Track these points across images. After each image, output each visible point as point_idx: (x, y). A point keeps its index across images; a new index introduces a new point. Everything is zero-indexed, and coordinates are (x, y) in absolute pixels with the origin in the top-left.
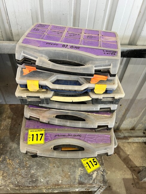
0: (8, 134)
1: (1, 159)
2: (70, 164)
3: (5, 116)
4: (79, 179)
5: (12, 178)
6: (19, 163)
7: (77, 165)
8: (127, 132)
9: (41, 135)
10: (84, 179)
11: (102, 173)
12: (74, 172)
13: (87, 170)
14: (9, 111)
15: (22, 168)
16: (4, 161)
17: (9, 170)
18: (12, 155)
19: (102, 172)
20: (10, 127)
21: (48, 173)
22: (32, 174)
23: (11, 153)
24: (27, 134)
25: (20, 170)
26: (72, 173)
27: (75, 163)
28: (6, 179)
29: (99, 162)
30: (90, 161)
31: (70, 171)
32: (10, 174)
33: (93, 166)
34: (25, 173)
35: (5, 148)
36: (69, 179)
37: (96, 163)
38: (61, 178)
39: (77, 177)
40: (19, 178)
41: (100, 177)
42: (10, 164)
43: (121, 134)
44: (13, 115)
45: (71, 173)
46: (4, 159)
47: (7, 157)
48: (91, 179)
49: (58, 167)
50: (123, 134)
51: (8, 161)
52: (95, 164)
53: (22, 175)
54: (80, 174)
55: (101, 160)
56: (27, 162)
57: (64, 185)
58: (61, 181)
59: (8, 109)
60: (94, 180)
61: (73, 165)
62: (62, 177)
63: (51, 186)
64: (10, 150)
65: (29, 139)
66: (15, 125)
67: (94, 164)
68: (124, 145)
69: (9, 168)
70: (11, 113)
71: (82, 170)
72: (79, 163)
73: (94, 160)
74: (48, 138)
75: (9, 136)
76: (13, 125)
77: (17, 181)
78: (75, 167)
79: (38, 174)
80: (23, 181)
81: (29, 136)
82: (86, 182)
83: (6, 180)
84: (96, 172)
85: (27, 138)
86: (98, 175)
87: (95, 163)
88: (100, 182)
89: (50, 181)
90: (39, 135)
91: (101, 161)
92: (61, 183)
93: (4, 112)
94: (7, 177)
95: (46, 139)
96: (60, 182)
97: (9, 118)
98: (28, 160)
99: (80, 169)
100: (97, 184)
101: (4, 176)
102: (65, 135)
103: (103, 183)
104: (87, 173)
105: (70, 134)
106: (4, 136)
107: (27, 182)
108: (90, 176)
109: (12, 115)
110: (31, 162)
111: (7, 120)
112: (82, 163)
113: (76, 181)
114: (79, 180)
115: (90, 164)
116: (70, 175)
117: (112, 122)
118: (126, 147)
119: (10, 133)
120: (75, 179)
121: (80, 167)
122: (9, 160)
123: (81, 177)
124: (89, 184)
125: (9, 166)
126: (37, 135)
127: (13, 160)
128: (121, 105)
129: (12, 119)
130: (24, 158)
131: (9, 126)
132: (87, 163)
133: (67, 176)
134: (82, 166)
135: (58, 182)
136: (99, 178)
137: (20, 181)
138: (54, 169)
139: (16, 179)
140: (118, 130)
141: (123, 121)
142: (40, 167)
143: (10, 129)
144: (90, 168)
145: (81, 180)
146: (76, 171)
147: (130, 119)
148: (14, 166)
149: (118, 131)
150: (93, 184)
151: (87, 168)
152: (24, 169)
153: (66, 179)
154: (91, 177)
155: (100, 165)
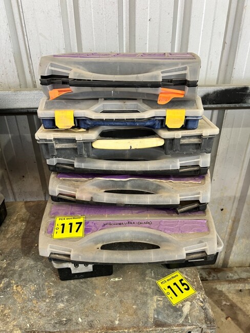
0: (19, 245)
1: (2, 285)
2: (136, 290)
3: (15, 218)
4: (156, 316)
5: (20, 318)
6: (36, 291)
7: (150, 291)
8: (245, 271)
9: (79, 225)
10: (165, 315)
11: (202, 305)
12: (145, 304)
13: (170, 299)
14: (24, 210)
15: (40, 300)
16: (7, 287)
17: (14, 303)
18: (23, 277)
19: (202, 302)
20: (24, 233)
21: (92, 307)
22: (61, 309)
23: (21, 275)
24: (53, 224)
25: (37, 303)
26: (140, 306)
27: (145, 288)
28: (8, 320)
29: (193, 285)
30: (175, 284)
31: (135, 301)
32: (17, 311)
33: (182, 292)
34: (47, 308)
35: (11, 267)
36: (135, 316)
37: (187, 288)
38: (118, 315)
39: (152, 314)
40: (34, 318)
41: (199, 311)
42: (18, 292)
43: (232, 275)
44: (30, 215)
45: (138, 305)
46: (8, 285)
47: (14, 282)
48: (181, 316)
49: (112, 296)
50: (236, 274)
51: (15, 288)
52: (185, 289)
53: (40, 312)
54: (157, 306)
55: (196, 281)
56: (51, 289)
57: (126, 329)
58: (119, 320)
59: (21, 208)
60: (186, 318)
61: (140, 292)
62: (120, 313)
63: (98, 330)
64: (21, 270)
65: (56, 231)
66: (32, 230)
67: (182, 288)
68: (243, 301)
69: (15, 301)
70: (27, 213)
71: (159, 300)
72: (152, 287)
73: (183, 282)
74: (91, 229)
75: (20, 247)
76: (28, 230)
77: (29, 322)
78: (146, 294)
79: (73, 309)
80: (42, 322)
81: (56, 226)
82: (170, 321)
83: (8, 322)
84: (189, 303)
85: (52, 229)
86: (194, 307)
87: (185, 287)
88: (200, 321)
89: (96, 322)
90: (74, 224)
91: (196, 283)
92: (119, 324)
93: (14, 212)
94: (9, 315)
95: (87, 231)
96: (117, 322)
97: (22, 220)
98: (53, 286)
99: (155, 298)
100: (192, 325)
101: (5, 315)
102: (123, 224)
103: (206, 323)
104: (170, 306)
105: (131, 221)
106: (10, 247)
107: (50, 323)
108: (177, 310)
109: (28, 217)
110: (59, 288)
111: (19, 224)
112: (159, 288)
113: (150, 320)
114: (154, 318)
115: (174, 288)
116: (136, 309)
117: (206, 191)
118: (247, 304)
119: (22, 244)
120: (148, 317)
121: (156, 294)
122: (17, 286)
123: (158, 313)
124: (178, 326)
125: (16, 297)
126: (71, 224)
127: (24, 286)
128: (222, 210)
129: (28, 222)
130: (46, 281)
131: (22, 232)
132: (169, 287)
133: (131, 311)
134: (159, 292)
135: (112, 322)
136: (197, 314)
137: (35, 322)
138: (104, 299)
139: (28, 318)
140: (227, 267)
141: (232, 247)
142: (75, 297)
143: (23, 237)
144: (176, 296)
145: (160, 318)
146: (149, 301)
147: (244, 240)
148: (25, 297)
149: (225, 269)
150: (186, 326)
151: (169, 296)
152: (45, 301)
153: (128, 317)
154: (180, 313)
155: (196, 290)
